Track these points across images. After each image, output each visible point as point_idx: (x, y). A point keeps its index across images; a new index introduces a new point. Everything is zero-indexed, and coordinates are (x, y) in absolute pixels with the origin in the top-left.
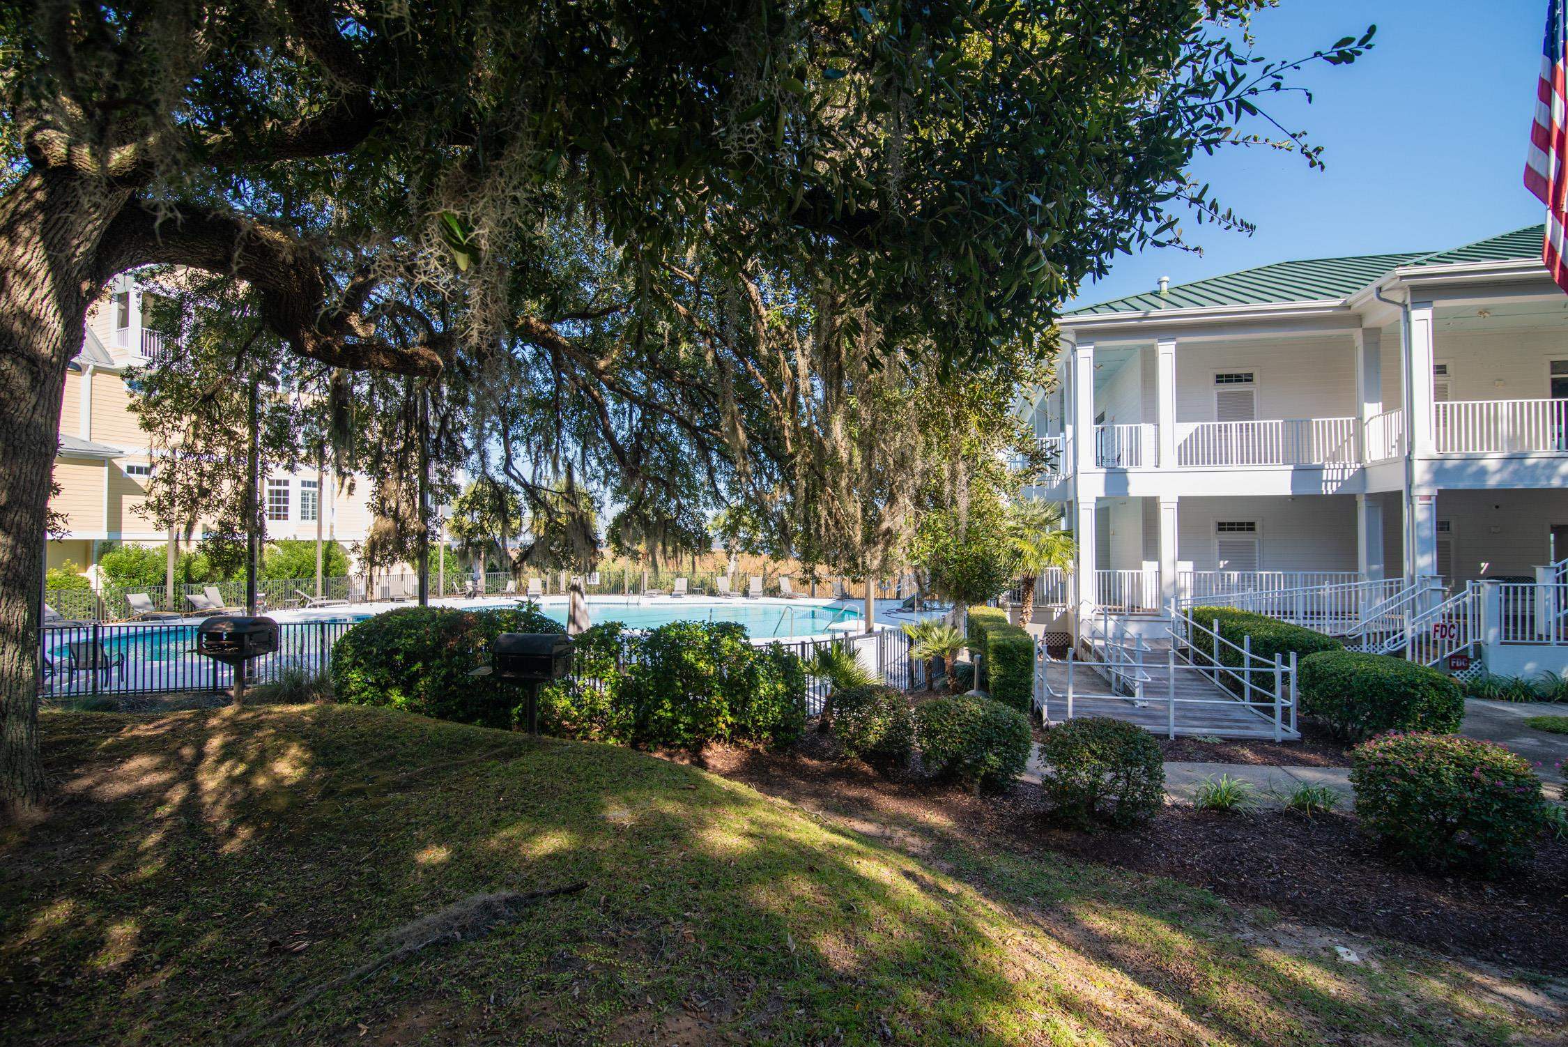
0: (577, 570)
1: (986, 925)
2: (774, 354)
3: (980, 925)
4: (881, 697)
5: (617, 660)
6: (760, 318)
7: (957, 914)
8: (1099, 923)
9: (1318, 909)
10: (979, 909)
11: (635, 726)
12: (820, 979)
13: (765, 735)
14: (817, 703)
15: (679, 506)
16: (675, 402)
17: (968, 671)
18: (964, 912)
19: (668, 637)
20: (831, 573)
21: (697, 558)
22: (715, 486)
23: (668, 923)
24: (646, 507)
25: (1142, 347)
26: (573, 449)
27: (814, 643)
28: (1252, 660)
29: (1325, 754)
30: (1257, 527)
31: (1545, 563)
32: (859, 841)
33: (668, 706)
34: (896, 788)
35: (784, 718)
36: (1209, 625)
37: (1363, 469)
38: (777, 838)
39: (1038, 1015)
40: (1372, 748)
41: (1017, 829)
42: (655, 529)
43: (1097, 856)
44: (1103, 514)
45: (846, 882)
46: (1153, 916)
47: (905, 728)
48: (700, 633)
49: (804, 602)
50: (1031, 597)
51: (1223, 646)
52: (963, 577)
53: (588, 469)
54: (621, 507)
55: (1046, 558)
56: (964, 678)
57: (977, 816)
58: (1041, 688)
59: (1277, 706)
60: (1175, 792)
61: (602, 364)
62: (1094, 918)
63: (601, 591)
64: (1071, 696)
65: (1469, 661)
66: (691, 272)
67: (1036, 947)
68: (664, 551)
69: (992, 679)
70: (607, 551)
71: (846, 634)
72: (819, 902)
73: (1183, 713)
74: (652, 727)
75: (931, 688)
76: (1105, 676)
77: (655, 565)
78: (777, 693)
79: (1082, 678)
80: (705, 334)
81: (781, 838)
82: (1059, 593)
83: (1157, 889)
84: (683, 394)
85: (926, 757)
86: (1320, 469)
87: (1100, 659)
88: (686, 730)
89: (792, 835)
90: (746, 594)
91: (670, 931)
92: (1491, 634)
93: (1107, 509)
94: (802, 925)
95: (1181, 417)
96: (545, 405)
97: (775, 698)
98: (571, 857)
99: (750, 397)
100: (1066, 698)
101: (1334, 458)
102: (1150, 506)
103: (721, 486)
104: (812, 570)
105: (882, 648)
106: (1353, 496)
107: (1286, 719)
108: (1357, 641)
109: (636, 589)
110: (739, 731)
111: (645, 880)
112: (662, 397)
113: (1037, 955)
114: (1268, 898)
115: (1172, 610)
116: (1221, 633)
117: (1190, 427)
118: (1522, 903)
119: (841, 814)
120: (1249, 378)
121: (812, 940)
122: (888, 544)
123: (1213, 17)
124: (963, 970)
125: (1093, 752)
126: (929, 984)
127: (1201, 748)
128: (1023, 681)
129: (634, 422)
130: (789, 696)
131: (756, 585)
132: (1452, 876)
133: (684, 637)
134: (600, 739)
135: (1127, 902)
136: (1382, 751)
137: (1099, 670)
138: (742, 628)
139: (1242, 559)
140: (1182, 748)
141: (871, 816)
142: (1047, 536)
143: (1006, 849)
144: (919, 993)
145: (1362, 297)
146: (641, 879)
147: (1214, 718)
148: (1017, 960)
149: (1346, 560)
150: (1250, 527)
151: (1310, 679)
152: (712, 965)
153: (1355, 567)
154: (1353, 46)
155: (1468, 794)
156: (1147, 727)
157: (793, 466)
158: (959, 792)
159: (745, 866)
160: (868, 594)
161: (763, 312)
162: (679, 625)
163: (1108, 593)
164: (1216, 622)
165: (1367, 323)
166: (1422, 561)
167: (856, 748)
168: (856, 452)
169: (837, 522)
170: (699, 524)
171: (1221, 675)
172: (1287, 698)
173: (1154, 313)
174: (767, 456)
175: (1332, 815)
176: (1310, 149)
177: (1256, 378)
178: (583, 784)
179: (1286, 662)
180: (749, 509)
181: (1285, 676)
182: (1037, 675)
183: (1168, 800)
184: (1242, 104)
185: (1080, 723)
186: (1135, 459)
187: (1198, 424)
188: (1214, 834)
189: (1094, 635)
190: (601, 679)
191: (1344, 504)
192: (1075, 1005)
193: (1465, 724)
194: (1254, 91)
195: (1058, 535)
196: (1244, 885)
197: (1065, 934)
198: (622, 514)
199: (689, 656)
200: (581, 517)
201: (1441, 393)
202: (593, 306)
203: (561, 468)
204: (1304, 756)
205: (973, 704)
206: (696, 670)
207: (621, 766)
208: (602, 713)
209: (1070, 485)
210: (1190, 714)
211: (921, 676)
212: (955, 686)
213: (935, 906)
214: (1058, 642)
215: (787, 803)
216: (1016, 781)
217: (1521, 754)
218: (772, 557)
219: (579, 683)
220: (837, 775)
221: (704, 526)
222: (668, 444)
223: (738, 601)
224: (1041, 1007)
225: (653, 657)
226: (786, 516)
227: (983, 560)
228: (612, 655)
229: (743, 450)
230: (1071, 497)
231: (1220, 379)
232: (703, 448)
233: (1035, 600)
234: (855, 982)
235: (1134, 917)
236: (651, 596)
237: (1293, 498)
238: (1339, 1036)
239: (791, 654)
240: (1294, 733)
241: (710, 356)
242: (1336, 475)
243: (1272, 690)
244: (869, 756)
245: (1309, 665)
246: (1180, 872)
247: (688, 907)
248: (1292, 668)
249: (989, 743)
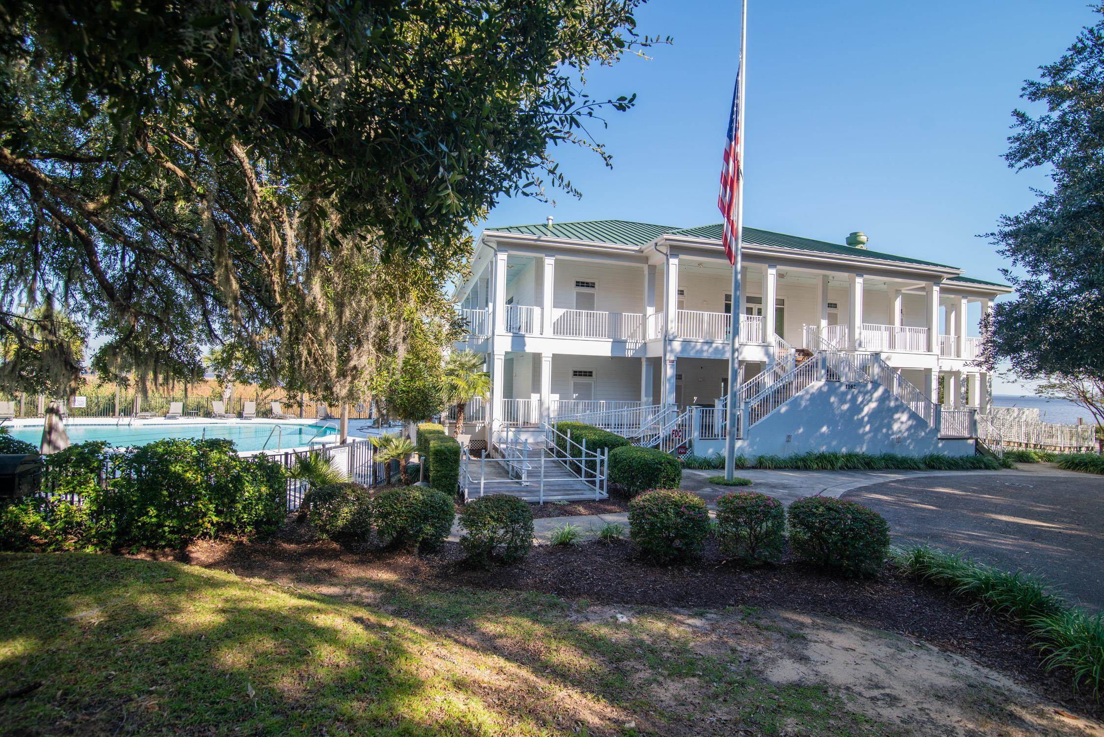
0: (55, 394)
1: (410, 644)
2: (265, 223)
3: (406, 645)
4: (349, 491)
5: (99, 475)
6: (254, 192)
7: (390, 641)
8: (490, 628)
9: (609, 595)
10: (409, 635)
11: (116, 533)
12: (274, 713)
13: (249, 528)
14: (298, 500)
15: (173, 341)
16: (172, 251)
17: (416, 468)
18: (396, 639)
19: (155, 453)
20: (311, 399)
21: (189, 385)
22: (210, 326)
23: (131, 700)
24: (136, 339)
25: (536, 258)
26: (55, 282)
27: (295, 453)
28: (587, 453)
29: (619, 505)
30: (594, 374)
31: (718, 398)
32: (322, 601)
33: (152, 511)
34: (357, 558)
35: (267, 514)
36: (565, 433)
37: (645, 343)
38: (247, 610)
39: (439, 698)
40: (640, 500)
41: (443, 575)
42: (146, 359)
43: (492, 585)
44: (509, 363)
45: (305, 632)
46: (523, 616)
47: (366, 513)
48: (188, 449)
49: (294, 422)
50: (462, 417)
51: (572, 446)
52: (409, 403)
53: (72, 302)
54: (107, 339)
55: (472, 391)
56: (413, 473)
57: (415, 570)
58: (464, 477)
59: (597, 480)
60: (541, 537)
61: (91, 206)
62: (487, 625)
63: (86, 413)
64: (483, 482)
65: (686, 449)
66: (192, 142)
67: (444, 652)
68: (156, 379)
69: (431, 474)
70: (93, 379)
71: (324, 445)
72: (280, 654)
73: (548, 487)
74: (135, 532)
75: (389, 482)
76: (506, 467)
77: (145, 392)
78: (261, 495)
79: (491, 469)
80: (202, 197)
81: (251, 610)
82: (480, 414)
83: (526, 599)
84: (180, 245)
85: (381, 533)
86: (625, 342)
87: (503, 456)
88: (170, 532)
89: (262, 606)
90: (240, 415)
91: (132, 707)
92: (696, 434)
93: (512, 360)
94: (263, 674)
95: (556, 305)
96: (21, 236)
97: (259, 499)
98: (25, 663)
99: (244, 255)
100: (479, 484)
101: (632, 336)
102: (537, 358)
103: (216, 326)
104: (295, 396)
105: (353, 455)
106: (640, 359)
107: (601, 488)
108: (639, 440)
109: (127, 412)
110: (223, 529)
111: (110, 667)
112: (158, 243)
113: (443, 658)
114: (585, 593)
115: (546, 424)
116: (572, 438)
117: (560, 312)
118: (699, 574)
119: (312, 583)
120: (592, 285)
121: (270, 685)
122: (354, 378)
123: (563, 62)
124: (390, 680)
125: (492, 517)
126: (363, 696)
127: (556, 508)
128: (452, 473)
129: (127, 264)
130: (272, 497)
131: (250, 408)
132: (671, 565)
133: (172, 452)
134: (76, 549)
135: (508, 611)
136: (643, 501)
137: (502, 464)
138: (231, 443)
139: (585, 393)
140: (545, 510)
141: (335, 581)
142: (474, 376)
143: (434, 589)
144: (355, 703)
145: (648, 247)
146: (105, 667)
147: (565, 489)
148: (429, 664)
149: (636, 396)
150: (590, 374)
151: (615, 463)
152: (174, 725)
153: (640, 399)
154: (626, 102)
155: (679, 520)
156: (525, 498)
157: (281, 314)
158: (404, 554)
159: (215, 637)
160: (342, 415)
161: (257, 187)
162: (168, 443)
163: (510, 414)
164: (569, 431)
165: (651, 262)
166: (668, 396)
167: (327, 532)
168: (332, 308)
169: (316, 360)
170: (193, 357)
171: (570, 463)
172: (602, 475)
173: (544, 238)
174: (260, 305)
175: (620, 540)
176: (606, 155)
177: (596, 285)
178: (48, 593)
179: (603, 454)
180: (241, 346)
181: (602, 461)
182: (462, 468)
183: (535, 542)
184: (573, 120)
185: (486, 499)
186: (529, 329)
187: (565, 310)
188: (560, 560)
189: (500, 441)
190: (79, 494)
191: (636, 362)
192: (463, 685)
193: (683, 483)
194: (579, 114)
195: (481, 376)
196: (573, 588)
197: (468, 640)
198: (111, 344)
199: (177, 468)
200: (61, 345)
201: (681, 305)
202: (84, 151)
203: (39, 297)
204: (609, 508)
205: (417, 492)
206: (183, 480)
207: (94, 571)
208: (79, 524)
209: (489, 342)
210: (552, 488)
211: (382, 474)
212: (407, 480)
213: (373, 637)
214: (478, 446)
215: (263, 581)
216: (444, 542)
217: (702, 497)
218: (261, 386)
219: (52, 499)
220: (310, 554)
221: (198, 358)
222: (163, 287)
223: (233, 421)
224: (442, 692)
225: (139, 472)
226: (275, 353)
227: (423, 391)
228: (92, 471)
229: (235, 299)
230: (490, 351)
231: (579, 284)
232: (200, 295)
233: (465, 419)
234: (303, 708)
235: (512, 619)
236: (144, 418)
237: (612, 358)
238: (614, 665)
239: (275, 462)
240: (605, 495)
241: (206, 216)
242: (632, 346)
243: (595, 471)
244: (337, 536)
245: (614, 455)
246: (541, 587)
247: (154, 682)
248: (606, 458)
249: (426, 519)
